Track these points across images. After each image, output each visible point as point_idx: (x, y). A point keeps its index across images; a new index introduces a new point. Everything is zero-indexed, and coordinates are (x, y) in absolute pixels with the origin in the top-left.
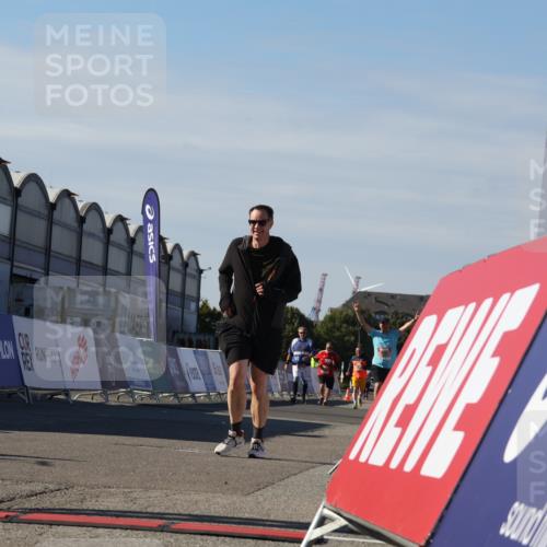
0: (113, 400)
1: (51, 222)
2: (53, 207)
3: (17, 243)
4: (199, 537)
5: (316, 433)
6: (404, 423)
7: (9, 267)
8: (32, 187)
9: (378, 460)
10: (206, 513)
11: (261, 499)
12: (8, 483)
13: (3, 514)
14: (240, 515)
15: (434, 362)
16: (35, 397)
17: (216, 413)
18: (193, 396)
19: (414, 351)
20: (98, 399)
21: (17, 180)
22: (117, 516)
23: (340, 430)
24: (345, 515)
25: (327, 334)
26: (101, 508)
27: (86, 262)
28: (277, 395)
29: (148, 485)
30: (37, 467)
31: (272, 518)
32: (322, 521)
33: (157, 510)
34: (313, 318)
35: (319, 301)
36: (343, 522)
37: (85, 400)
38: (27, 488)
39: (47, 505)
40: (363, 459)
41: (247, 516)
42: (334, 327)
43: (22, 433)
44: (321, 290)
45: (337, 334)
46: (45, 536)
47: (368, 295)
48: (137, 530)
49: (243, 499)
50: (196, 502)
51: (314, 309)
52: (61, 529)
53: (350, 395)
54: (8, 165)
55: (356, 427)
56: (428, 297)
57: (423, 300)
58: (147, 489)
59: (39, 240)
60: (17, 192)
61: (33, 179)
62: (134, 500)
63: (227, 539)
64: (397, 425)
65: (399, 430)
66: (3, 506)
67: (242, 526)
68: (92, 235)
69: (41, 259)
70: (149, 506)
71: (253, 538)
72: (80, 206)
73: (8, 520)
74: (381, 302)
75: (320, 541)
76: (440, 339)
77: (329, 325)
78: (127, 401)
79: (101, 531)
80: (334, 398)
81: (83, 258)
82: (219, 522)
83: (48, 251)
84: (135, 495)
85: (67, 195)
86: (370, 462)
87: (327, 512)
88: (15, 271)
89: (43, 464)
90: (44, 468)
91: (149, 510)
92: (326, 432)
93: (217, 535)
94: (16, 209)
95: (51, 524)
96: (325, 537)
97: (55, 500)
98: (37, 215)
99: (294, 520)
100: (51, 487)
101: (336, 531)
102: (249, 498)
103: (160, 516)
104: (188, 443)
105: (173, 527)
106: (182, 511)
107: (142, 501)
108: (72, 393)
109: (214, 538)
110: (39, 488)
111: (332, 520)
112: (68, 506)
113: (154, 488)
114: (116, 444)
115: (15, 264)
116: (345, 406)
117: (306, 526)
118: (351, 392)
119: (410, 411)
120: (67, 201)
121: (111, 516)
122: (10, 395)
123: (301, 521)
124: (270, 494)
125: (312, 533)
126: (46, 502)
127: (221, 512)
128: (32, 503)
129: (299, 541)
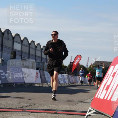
0: (44, 86)
1: (29, 48)
2: (30, 44)
3: (22, 52)
4: (63, 115)
5: (88, 92)
6: (107, 89)
7: (21, 57)
8: (25, 40)
9: (102, 97)
10: (65, 110)
11: (76, 106)
12: (22, 103)
13: (22, 110)
14: (72, 110)
15: (113, 76)
16: (27, 85)
17: (66, 88)
18: (61, 84)
19: (109, 74)
20: (41, 85)
21: (22, 39)
22: (46, 110)
23: (93, 91)
24: (95, 110)
25: (90, 70)
26: (42, 109)
27: (37, 56)
28: (79, 84)
29: (52, 103)
30: (28, 100)
31: (79, 110)
32: (90, 111)
33: (54, 109)
34: (86, 67)
35: (88, 63)
36: (94, 111)
37: (38, 86)
38: (26, 105)
39: (31, 108)
40: (98, 97)
41: (73, 110)
42: (91, 69)
43: (25, 93)
44: (88, 61)
45: (92, 70)
46: (30, 115)
47: (98, 62)
48: (50, 113)
49: (73, 106)
50: (63, 107)
51: (87, 65)
52: (34, 113)
53: (95, 84)
54: (20, 36)
55: (96, 91)
56: (112, 62)
57: (110, 63)
58: (52, 104)
59: (27, 52)
60: (22, 41)
61: (26, 38)
62: (49, 107)
63: (69, 115)
64: (106, 90)
65: (106, 91)
66: (21, 108)
67: (72, 112)
68: (38, 50)
69: (28, 55)
70: (52, 108)
71: (75, 115)
72: (36, 44)
73: (22, 111)
74: (101, 63)
75: (90, 115)
76: (114, 71)
77: (90, 68)
78: (47, 86)
79: (42, 114)
80: (92, 84)
81: (37, 55)
82: (68, 111)
83: (29, 54)
84: (49, 106)
85: (33, 42)
86: (100, 98)
87: (91, 109)
88: (22, 58)
89: (30, 99)
90: (30, 100)
91: (52, 109)
92: (90, 92)
93: (67, 114)
94: (22, 45)
95: (32, 112)
96: (91, 114)
97: (32, 107)
98: (27, 46)
99: (84, 111)
100: (31, 104)
101: (93, 113)
102: (74, 106)
103: (55, 110)
104: (60, 94)
105: (58, 112)
106: (59, 109)
107: (51, 107)
108: (35, 84)
109: (67, 115)
110: (29, 105)
111: (92, 111)
112: (35, 108)
113: (53, 104)
114: (45, 95)
115: (22, 57)
116: (94, 86)
117: (86, 112)
118: (95, 83)
119: (108, 87)
120: (33, 43)
121: (44, 110)
122: (22, 85)
123: (85, 111)
124: (78, 105)
125: (88, 114)
126: (30, 108)
127: (68, 109)
128: (27, 108)
129: (85, 115)
